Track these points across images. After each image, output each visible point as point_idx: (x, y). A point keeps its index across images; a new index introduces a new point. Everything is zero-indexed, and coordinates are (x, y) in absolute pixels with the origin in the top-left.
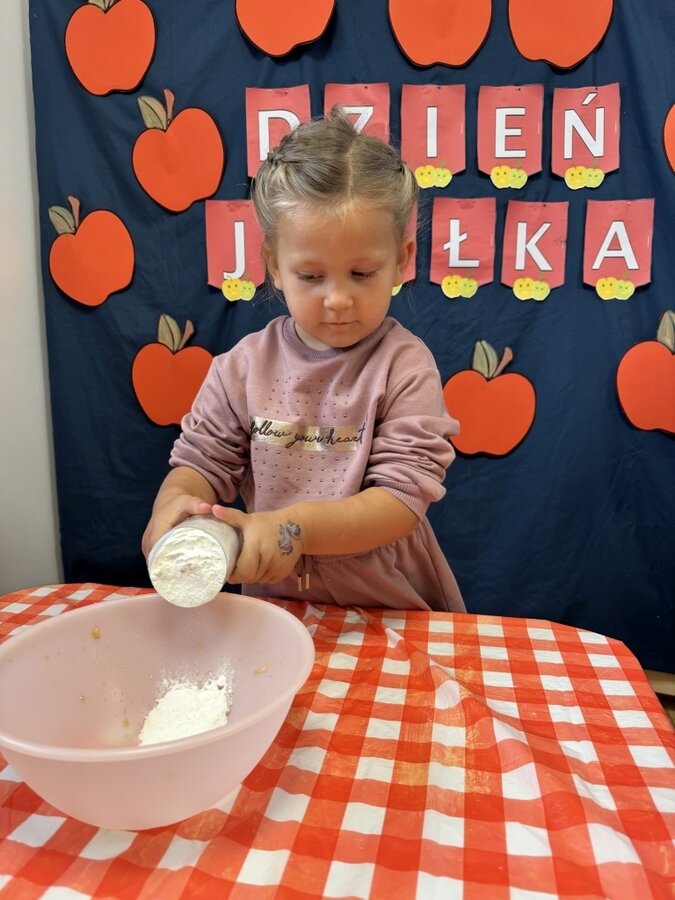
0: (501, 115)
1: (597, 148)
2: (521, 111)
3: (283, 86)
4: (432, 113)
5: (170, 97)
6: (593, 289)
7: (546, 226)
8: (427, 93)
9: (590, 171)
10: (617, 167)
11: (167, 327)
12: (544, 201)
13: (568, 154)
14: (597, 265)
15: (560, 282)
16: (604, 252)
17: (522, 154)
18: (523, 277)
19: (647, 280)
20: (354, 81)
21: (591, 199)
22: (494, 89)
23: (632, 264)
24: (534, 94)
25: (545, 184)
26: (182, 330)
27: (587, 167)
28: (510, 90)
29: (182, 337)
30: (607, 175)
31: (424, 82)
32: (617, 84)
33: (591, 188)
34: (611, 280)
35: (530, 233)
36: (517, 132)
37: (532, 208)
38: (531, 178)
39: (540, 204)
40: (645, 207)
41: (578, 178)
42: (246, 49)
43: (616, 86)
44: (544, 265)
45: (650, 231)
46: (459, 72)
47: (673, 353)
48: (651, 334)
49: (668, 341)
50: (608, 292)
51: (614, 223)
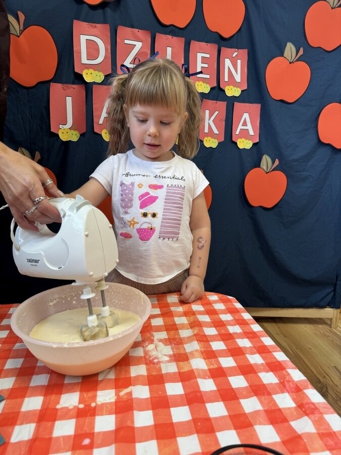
0: (200, 56)
1: (238, 78)
2: (208, 56)
3: (94, 23)
4: (169, 50)
6: (236, 143)
7: (217, 112)
8: (166, 39)
9: (235, 88)
10: (246, 88)
12: (216, 100)
13: (226, 79)
14: (237, 133)
15: (223, 140)
16: (240, 127)
17: (208, 76)
18: (207, 136)
19: (257, 140)
20: (133, 27)
21: (236, 101)
22: (197, 43)
23: (251, 133)
24: (213, 48)
25: (217, 92)
27: (234, 87)
28: (203, 44)
30: (242, 91)
31: (166, 34)
32: (246, 50)
33: (236, 97)
34: (243, 139)
35: (211, 115)
36: (206, 66)
37: (210, 103)
38: (212, 89)
39: (215, 101)
40: (257, 107)
41: (232, 91)
44: (216, 131)
45: (259, 118)
46: (181, 31)
47: (267, 173)
48: (258, 165)
49: (265, 168)
50: (242, 145)
51: (245, 114)
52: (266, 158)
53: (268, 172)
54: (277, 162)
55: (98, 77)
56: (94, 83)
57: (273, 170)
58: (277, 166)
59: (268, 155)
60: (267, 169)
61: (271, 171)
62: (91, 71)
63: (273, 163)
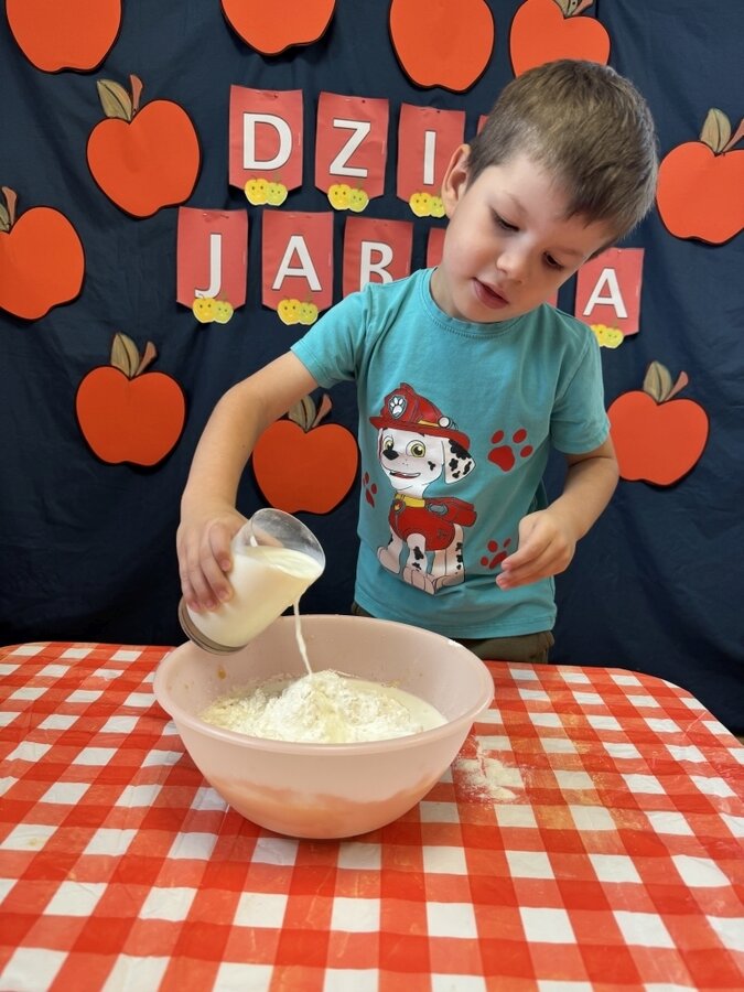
3: (273, 89)
4: (430, 137)
5: (137, 85)
8: (426, 116)
11: (123, 350)
14: (588, 312)
16: (595, 299)
19: (634, 329)
20: (350, 93)
23: (621, 312)
26: (142, 353)
29: (141, 361)
31: (423, 105)
34: (601, 328)
40: (635, 257)
42: (230, 42)
45: (640, 281)
46: (459, 97)
47: (659, 404)
48: (638, 385)
49: (654, 392)
51: (606, 270)
52: (657, 369)
53: (663, 402)
54: (683, 380)
55: (275, 194)
56: (267, 206)
57: (674, 398)
58: (683, 389)
59: (662, 363)
60: (660, 395)
61: (671, 400)
62: (262, 182)
63: (674, 381)
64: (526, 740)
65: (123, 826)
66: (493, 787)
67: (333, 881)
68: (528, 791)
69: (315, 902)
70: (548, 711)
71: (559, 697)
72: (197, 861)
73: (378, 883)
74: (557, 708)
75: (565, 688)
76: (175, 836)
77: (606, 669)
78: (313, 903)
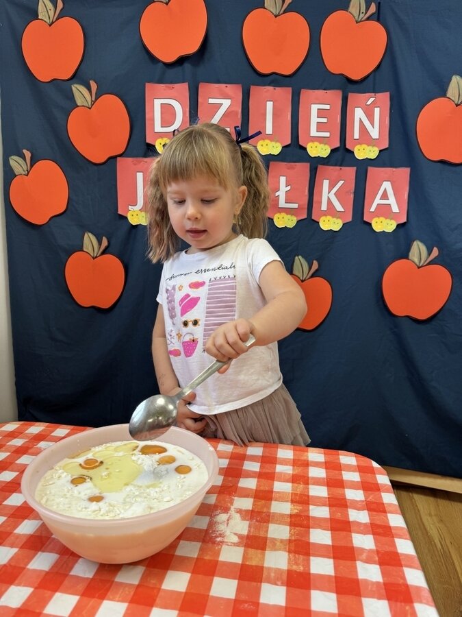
0: (314, 108)
1: (375, 133)
2: (327, 107)
3: (171, 83)
4: (270, 105)
5: (94, 86)
6: (370, 224)
7: (341, 183)
8: (266, 92)
9: (370, 148)
10: (387, 146)
11: (90, 241)
12: (341, 165)
13: (356, 136)
14: (373, 209)
15: (351, 220)
16: (377, 201)
17: (327, 134)
18: (326, 215)
19: (404, 220)
20: (218, 82)
21: (370, 166)
22: (311, 91)
23: (395, 209)
24: (335, 96)
25: (342, 155)
26: (100, 243)
27: (368, 146)
28: (321, 92)
29: (100, 248)
30: (380, 151)
31: (265, 85)
32: (388, 93)
33: (370, 159)
34: (382, 219)
35: (331, 187)
36: (325, 120)
37: (332, 170)
38: (332, 151)
39: (338, 168)
40: (404, 173)
41: (364, 152)
42: (146, 57)
43: (388, 94)
44: (339, 208)
45: (407, 188)
46: (288, 79)
47: (419, 268)
48: (405, 255)
49: (416, 260)
50: (379, 227)
51: (384, 182)
52: (418, 245)
53: (422, 266)
54: (435, 252)
57: (429, 264)
58: (435, 258)
59: (421, 241)
60: (420, 262)
61: (426, 265)
62: (165, 140)
63: (430, 253)
64: (263, 502)
65: (12, 546)
66: (228, 533)
67: (108, 590)
68: (248, 537)
69: (92, 602)
70: (287, 481)
71: (298, 471)
72: (41, 571)
73: (132, 593)
74: (294, 479)
75: (306, 464)
76: (36, 554)
77: (340, 451)
78: (91, 603)
